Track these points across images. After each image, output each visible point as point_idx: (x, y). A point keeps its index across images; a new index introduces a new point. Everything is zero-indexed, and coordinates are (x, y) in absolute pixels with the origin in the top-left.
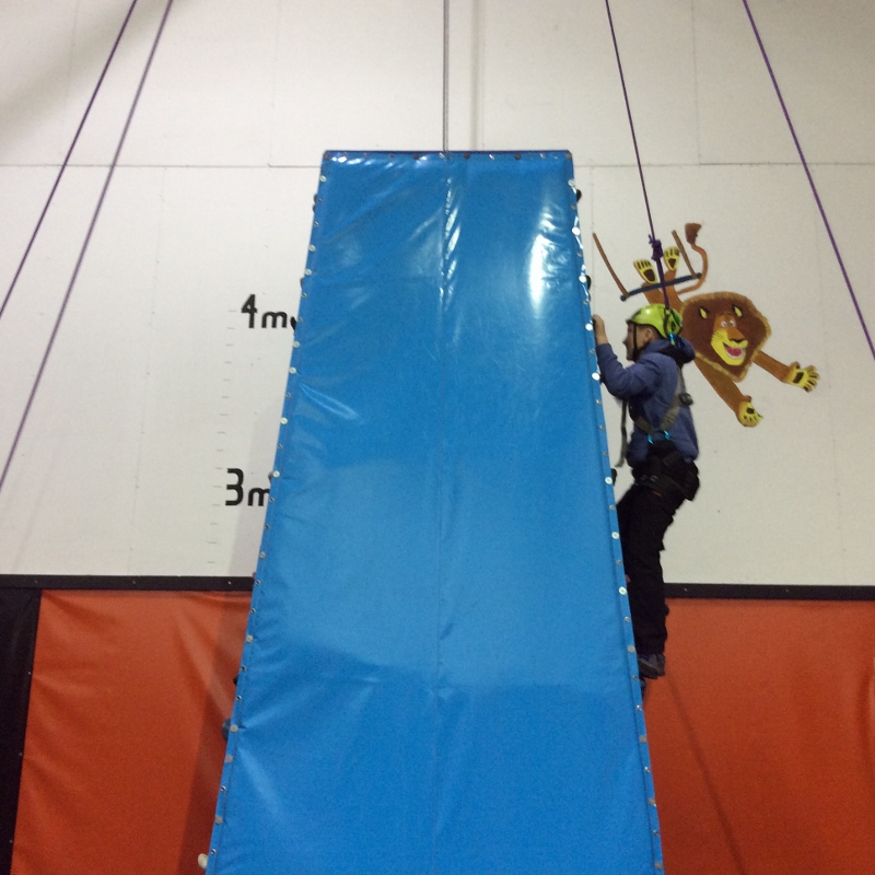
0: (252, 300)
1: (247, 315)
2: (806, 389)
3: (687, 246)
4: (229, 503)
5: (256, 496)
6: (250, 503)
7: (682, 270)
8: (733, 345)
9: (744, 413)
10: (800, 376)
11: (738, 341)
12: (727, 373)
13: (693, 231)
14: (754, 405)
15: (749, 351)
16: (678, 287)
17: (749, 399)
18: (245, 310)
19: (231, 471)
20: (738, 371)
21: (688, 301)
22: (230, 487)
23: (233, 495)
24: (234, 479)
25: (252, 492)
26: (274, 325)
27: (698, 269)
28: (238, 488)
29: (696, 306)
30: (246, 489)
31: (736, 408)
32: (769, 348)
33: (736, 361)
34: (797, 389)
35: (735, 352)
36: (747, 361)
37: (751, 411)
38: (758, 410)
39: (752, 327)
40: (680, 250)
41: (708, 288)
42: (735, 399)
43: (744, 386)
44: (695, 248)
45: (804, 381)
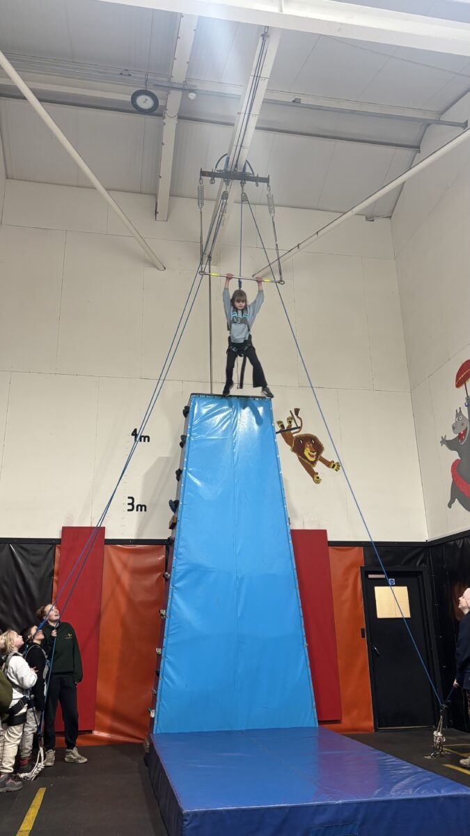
0: (135, 430)
1: (134, 437)
2: (336, 470)
3: (295, 416)
4: (129, 510)
5: (139, 507)
6: (137, 510)
7: (294, 425)
8: (312, 453)
9: (316, 479)
10: (334, 466)
11: (314, 452)
12: (309, 464)
13: (297, 411)
14: (319, 475)
15: (317, 456)
16: (292, 432)
17: (317, 474)
18: (133, 434)
19: (129, 498)
20: (314, 463)
21: (296, 437)
22: (129, 504)
23: (130, 507)
24: (130, 501)
25: (137, 506)
26: (144, 441)
27: (299, 425)
28: (132, 504)
29: (299, 438)
30: (135, 504)
31: (313, 477)
32: (323, 455)
33: (313, 459)
34: (333, 471)
35: (312, 456)
36: (316, 460)
37: (318, 478)
38: (320, 478)
39: (318, 448)
40: (293, 418)
41: (302, 432)
42: (313, 474)
43: (316, 469)
44: (298, 417)
45: (336, 467)
